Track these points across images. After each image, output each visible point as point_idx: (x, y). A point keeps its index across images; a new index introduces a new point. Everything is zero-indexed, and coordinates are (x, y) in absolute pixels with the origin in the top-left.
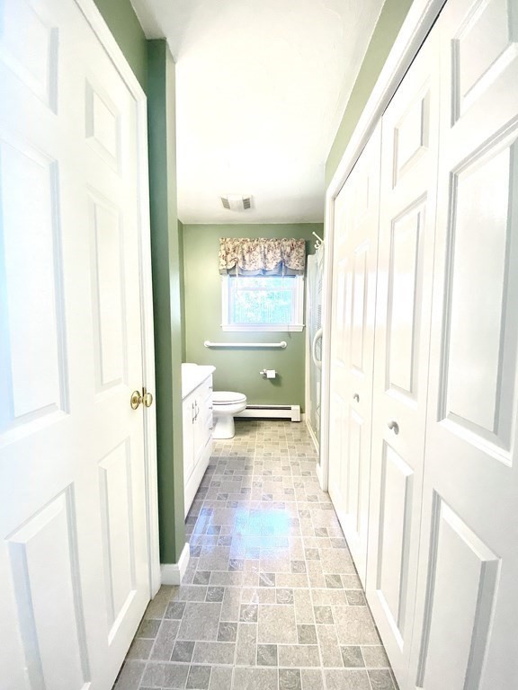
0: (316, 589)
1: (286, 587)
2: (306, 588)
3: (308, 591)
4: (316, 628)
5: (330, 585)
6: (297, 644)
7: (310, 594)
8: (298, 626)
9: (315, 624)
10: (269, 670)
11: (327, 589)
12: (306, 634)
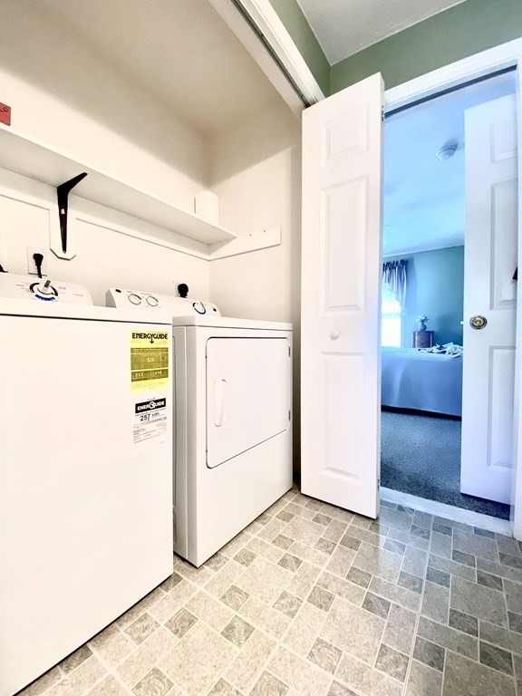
0: (271, 636)
1: (315, 667)
2: (284, 646)
3: (285, 641)
4: (307, 597)
5: (249, 630)
6: (337, 596)
7: (285, 634)
8: (327, 610)
9: (305, 601)
10: (377, 592)
11: (257, 628)
12: (323, 600)
